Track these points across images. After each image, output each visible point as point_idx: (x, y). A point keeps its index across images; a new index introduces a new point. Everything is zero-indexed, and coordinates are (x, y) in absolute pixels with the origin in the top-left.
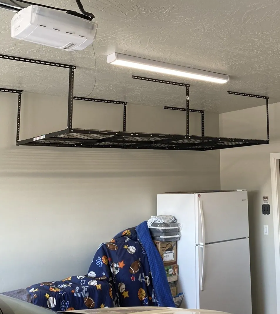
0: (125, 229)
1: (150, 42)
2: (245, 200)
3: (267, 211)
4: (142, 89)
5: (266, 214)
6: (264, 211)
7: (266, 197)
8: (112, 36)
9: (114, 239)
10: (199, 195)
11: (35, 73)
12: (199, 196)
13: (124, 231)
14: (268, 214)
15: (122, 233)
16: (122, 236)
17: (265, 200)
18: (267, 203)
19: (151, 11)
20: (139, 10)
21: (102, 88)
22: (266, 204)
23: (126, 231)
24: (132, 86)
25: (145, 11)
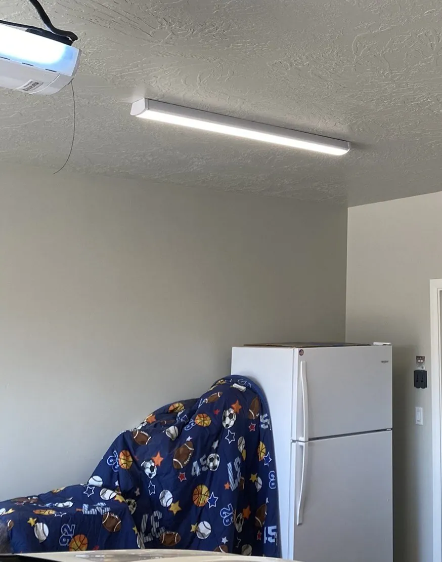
0: (175, 401)
1: (202, 82)
2: (388, 362)
3: (422, 381)
4: (204, 162)
5: (419, 387)
6: (417, 381)
7: (422, 357)
8: (134, 71)
9: (153, 415)
10: (300, 351)
11: (14, 130)
12: (301, 353)
13: (172, 404)
14: (424, 388)
15: (169, 406)
16: (167, 413)
17: (419, 363)
18: (422, 367)
19: (192, 30)
20: (172, 28)
21: (134, 158)
22: (420, 369)
23: (177, 405)
24: (185, 156)
25: (182, 30)
